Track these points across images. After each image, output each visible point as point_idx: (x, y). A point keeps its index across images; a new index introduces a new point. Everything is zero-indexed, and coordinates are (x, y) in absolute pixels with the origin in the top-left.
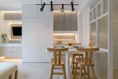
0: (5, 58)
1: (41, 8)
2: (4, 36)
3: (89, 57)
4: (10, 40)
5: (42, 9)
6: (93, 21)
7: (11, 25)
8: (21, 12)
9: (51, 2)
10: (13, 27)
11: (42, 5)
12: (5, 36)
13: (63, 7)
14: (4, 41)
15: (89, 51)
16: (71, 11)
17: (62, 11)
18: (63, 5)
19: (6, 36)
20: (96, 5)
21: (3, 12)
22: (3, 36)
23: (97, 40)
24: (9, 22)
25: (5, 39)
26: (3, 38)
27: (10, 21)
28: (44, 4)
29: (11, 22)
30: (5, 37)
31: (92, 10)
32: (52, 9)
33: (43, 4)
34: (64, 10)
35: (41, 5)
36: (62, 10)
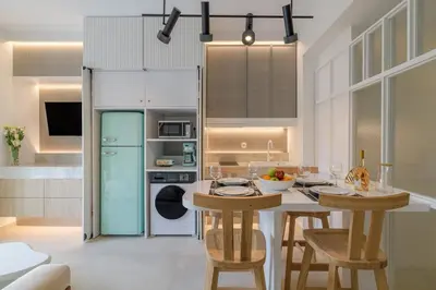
0: (20, 223)
1: (162, 28)
2: (13, 139)
3: (367, 230)
4: (38, 150)
5: (165, 36)
6: (366, 82)
7: (42, 94)
8: (80, 44)
9: (206, 6)
10: (46, 104)
11: (167, 19)
12: (17, 136)
13: (249, 27)
14: (16, 157)
15: (368, 209)
16: (283, 43)
17: (246, 43)
18: (250, 17)
19: (21, 138)
20: (382, 19)
21: (10, 45)
22: (10, 137)
23: (384, 158)
24: (33, 83)
25: (16, 149)
26: (10, 144)
27: (35, 79)
28: (176, 14)
29: (41, 82)
30: (16, 143)
31: (363, 37)
32: (207, 34)
33: (169, 11)
34: (253, 40)
35: (164, 16)
36: (248, 38)
